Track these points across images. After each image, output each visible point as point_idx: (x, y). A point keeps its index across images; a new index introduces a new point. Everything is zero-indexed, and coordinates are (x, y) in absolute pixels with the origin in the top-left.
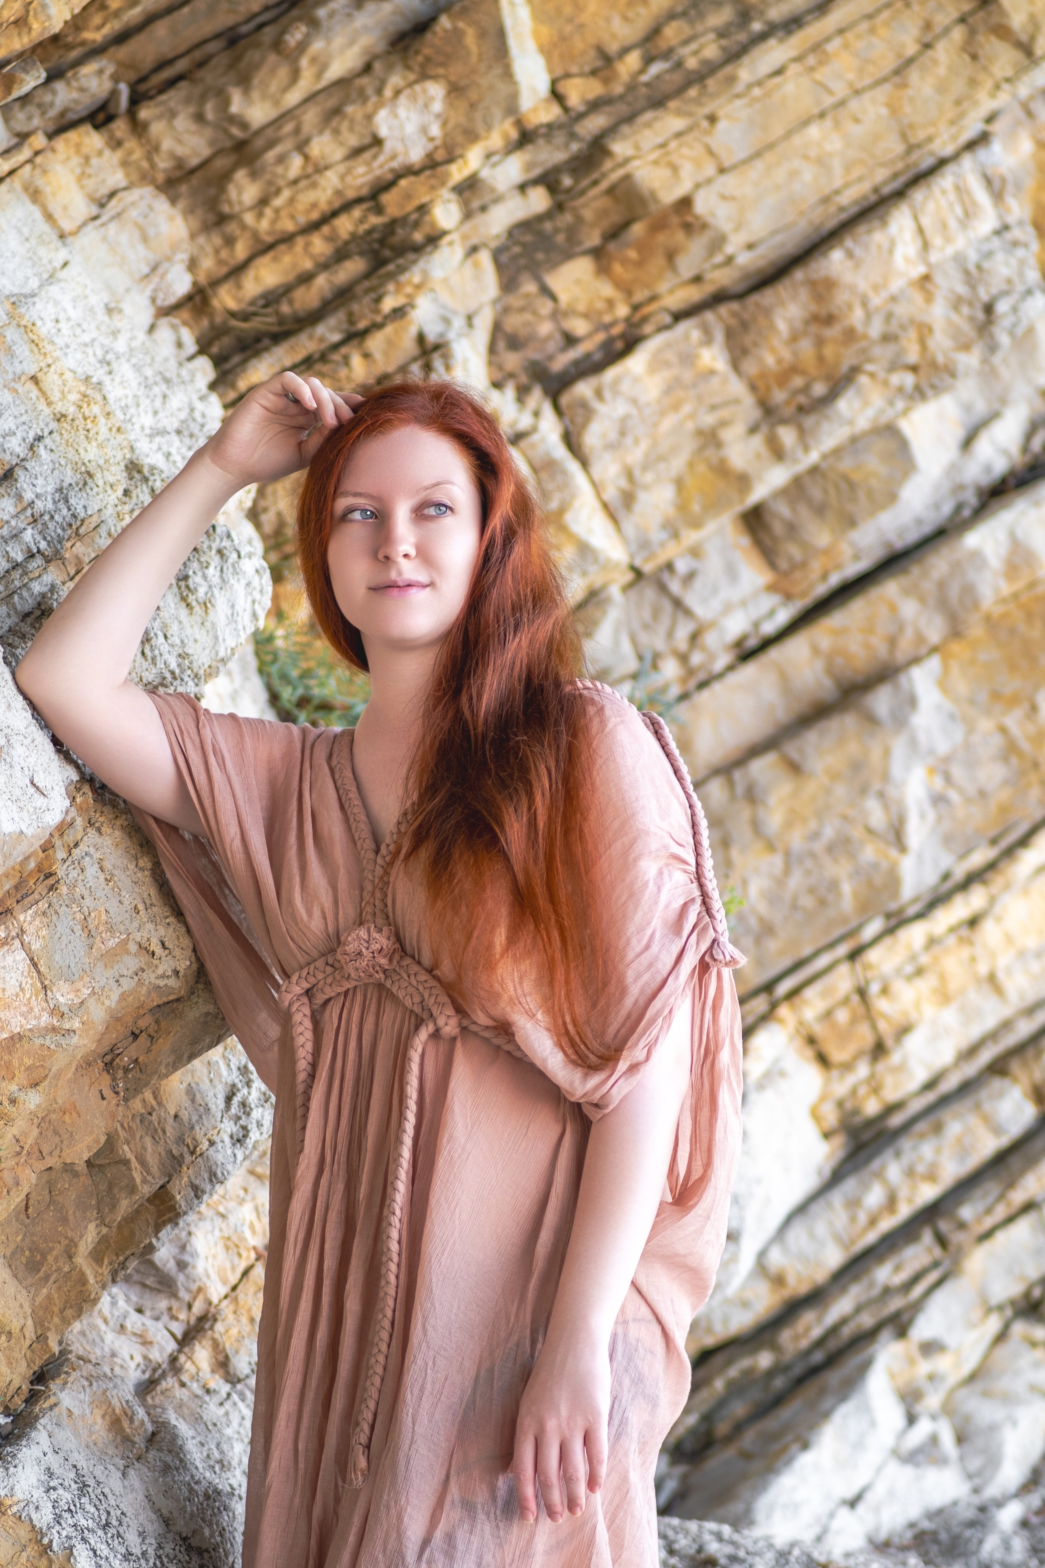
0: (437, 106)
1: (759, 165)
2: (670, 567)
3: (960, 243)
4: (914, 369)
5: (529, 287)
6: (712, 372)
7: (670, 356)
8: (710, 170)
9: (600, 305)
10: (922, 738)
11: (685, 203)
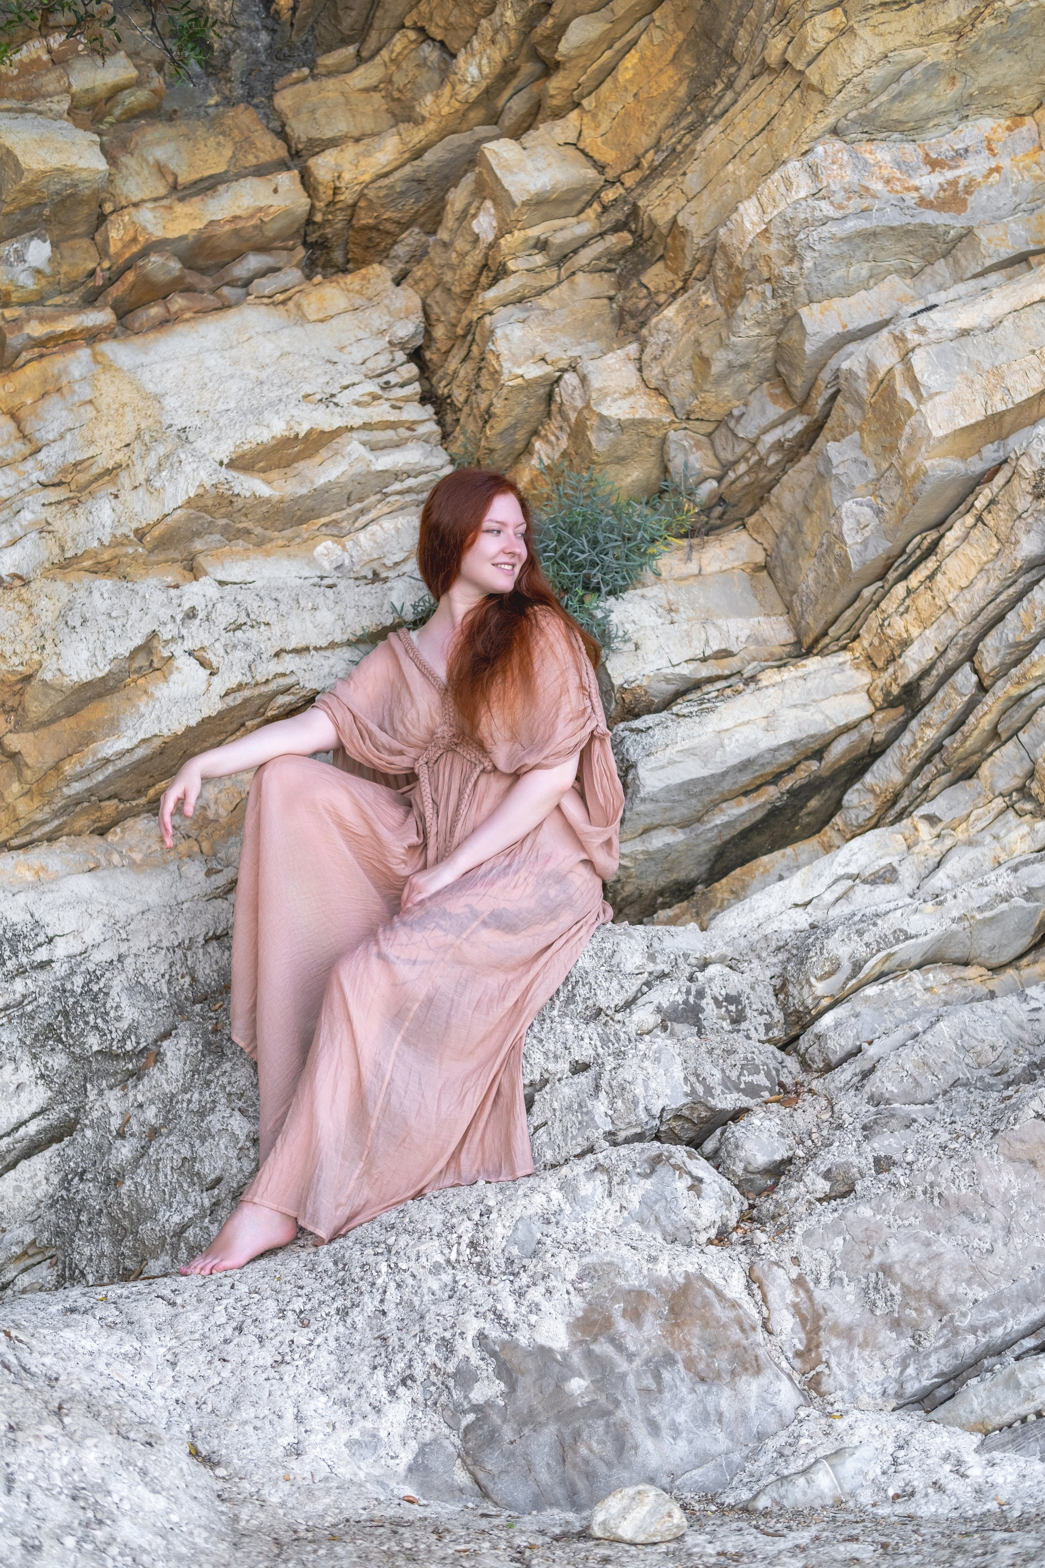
0: (492, 211)
1: (706, 192)
2: (730, 414)
3: (782, 206)
4: (768, 280)
5: (635, 284)
6: (707, 306)
7: (689, 303)
8: (683, 202)
9: (669, 285)
10: (844, 479)
11: (674, 221)
